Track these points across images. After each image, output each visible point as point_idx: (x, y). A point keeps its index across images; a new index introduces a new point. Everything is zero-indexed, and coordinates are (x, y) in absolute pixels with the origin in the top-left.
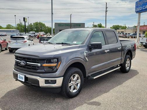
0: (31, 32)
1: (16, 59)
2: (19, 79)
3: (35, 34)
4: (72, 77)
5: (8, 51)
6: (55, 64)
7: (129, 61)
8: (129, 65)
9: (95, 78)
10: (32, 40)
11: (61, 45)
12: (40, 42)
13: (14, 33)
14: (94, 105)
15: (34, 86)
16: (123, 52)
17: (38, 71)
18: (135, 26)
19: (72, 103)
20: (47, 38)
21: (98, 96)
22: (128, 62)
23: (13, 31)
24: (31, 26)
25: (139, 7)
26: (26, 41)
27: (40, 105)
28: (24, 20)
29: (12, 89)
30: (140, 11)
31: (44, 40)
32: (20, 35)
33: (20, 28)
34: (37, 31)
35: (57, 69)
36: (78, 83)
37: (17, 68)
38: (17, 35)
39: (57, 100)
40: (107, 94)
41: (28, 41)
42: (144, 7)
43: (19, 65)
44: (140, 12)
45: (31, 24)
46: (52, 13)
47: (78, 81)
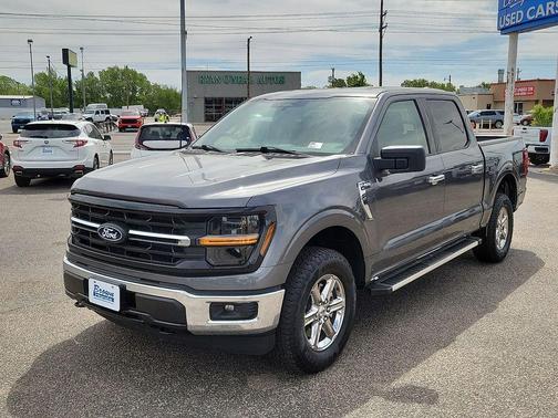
0: (93, 106)
1: (76, 214)
2: (92, 299)
3: (108, 112)
4: (315, 289)
5: (10, 180)
6: (251, 238)
7: (506, 216)
8: (505, 231)
9: (395, 287)
10: (107, 138)
11: (260, 158)
12: (140, 144)
13: (24, 110)
14: (411, 399)
15: (163, 328)
16: (487, 182)
17: (180, 266)
18: (483, 84)
19: (323, 395)
20: (164, 129)
21: (416, 361)
22: (502, 220)
23: (22, 103)
24: (89, 80)
25: (515, 9)
26: (84, 142)
27: (189, 406)
28: (65, 60)
29: (60, 341)
30: (517, 28)
31: (155, 137)
32: (50, 119)
33: (46, 89)
34: (116, 102)
35: (261, 258)
36: (335, 313)
37: (83, 255)
38: (39, 118)
39: (257, 383)
40: (450, 349)
41: (92, 142)
42: (532, 13)
43: (92, 240)
44: (513, 29)
45: (92, 74)
46: (184, 33)
47: (335, 302)
